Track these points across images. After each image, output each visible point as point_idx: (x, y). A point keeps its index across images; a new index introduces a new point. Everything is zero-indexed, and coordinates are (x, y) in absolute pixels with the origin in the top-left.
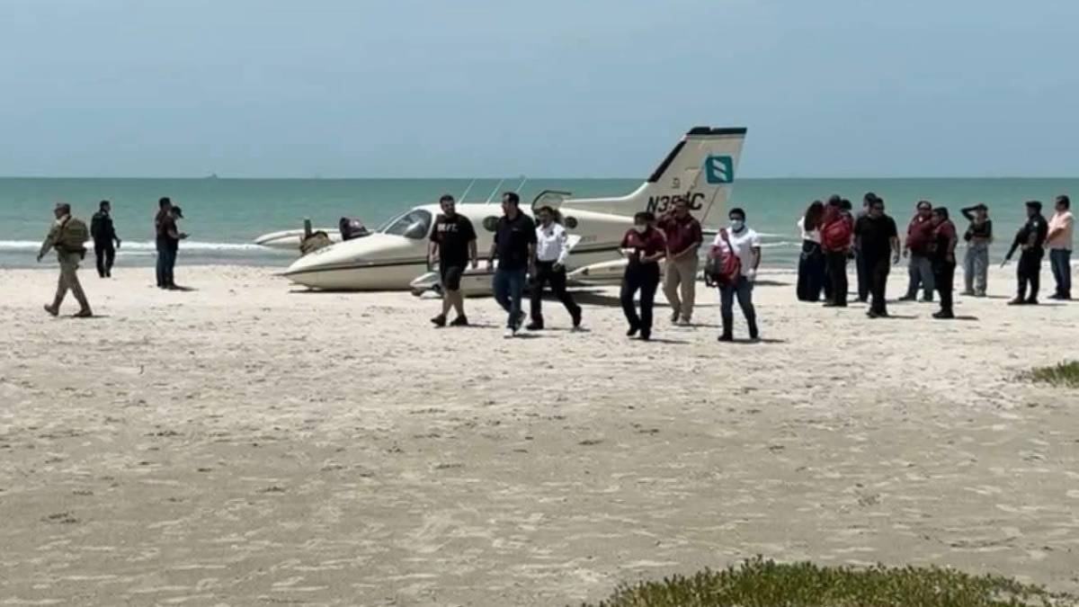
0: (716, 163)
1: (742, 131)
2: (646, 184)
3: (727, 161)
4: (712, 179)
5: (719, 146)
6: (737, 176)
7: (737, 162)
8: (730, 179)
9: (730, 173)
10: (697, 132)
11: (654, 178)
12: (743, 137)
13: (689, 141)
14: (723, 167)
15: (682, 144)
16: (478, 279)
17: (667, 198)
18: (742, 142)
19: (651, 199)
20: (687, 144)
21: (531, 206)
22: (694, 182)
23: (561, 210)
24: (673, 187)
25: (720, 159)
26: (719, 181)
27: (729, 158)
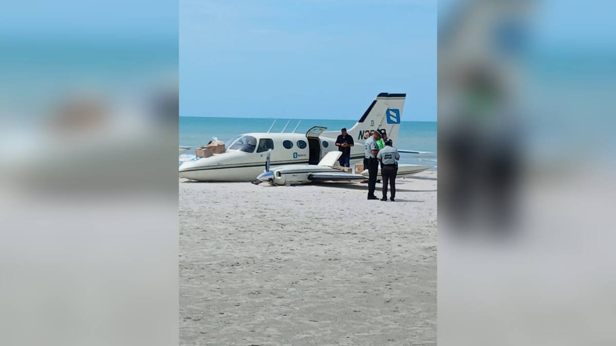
0: (391, 113)
1: (404, 95)
2: (357, 123)
3: (397, 111)
4: (390, 122)
5: (394, 103)
6: (402, 119)
7: (402, 111)
8: (399, 122)
9: (398, 118)
10: (382, 95)
11: (362, 120)
12: (404, 99)
13: (378, 100)
14: (395, 115)
15: (375, 102)
17: (368, 131)
18: (403, 103)
19: (361, 132)
20: (377, 102)
21: (305, 135)
22: (381, 123)
23: (320, 137)
24: (371, 126)
25: (394, 110)
26: (393, 122)
27: (398, 110)
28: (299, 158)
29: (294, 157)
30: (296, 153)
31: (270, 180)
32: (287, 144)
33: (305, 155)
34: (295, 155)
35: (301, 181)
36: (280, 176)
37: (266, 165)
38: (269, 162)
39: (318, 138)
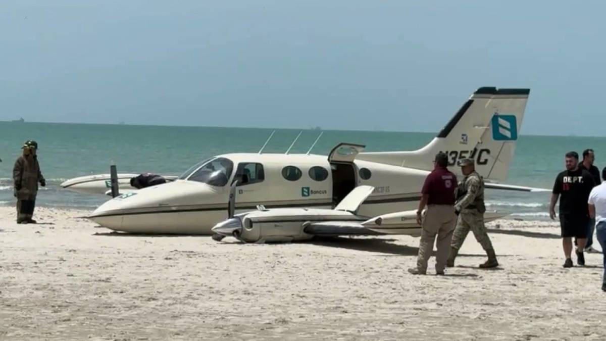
1: (526, 92)
2: (436, 139)
3: (512, 120)
4: (498, 136)
5: (505, 106)
6: (520, 133)
7: (521, 119)
8: (514, 137)
9: (514, 130)
10: (484, 91)
11: (444, 134)
12: (527, 98)
13: (476, 100)
14: (508, 125)
15: (470, 103)
16: (276, 226)
17: (456, 153)
18: (524, 105)
19: (441, 153)
20: (474, 103)
21: (327, 157)
22: (481, 138)
23: (356, 162)
24: (461, 143)
25: (505, 118)
26: (504, 138)
27: (514, 117)
28: (312, 196)
29: (303, 195)
30: (308, 189)
31: (236, 233)
32: (292, 173)
33: (326, 192)
34: (306, 191)
35: (291, 236)
36: (251, 226)
37: (229, 209)
38: (234, 203)
39: (352, 163)
